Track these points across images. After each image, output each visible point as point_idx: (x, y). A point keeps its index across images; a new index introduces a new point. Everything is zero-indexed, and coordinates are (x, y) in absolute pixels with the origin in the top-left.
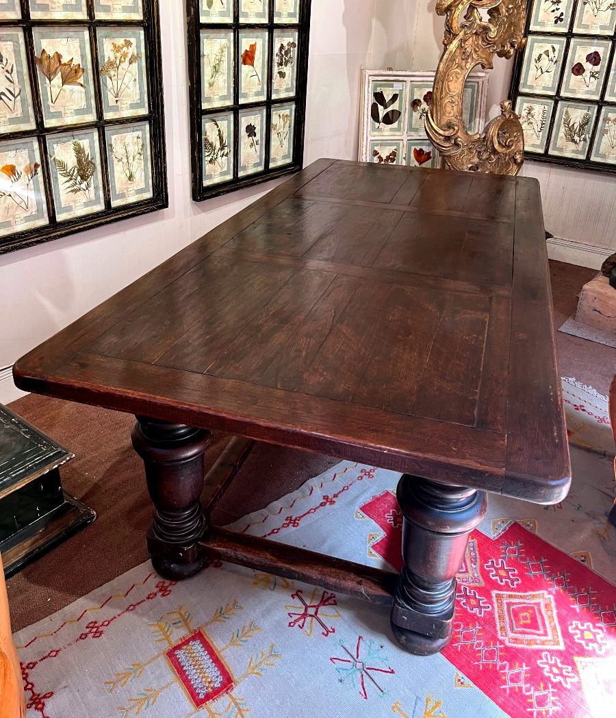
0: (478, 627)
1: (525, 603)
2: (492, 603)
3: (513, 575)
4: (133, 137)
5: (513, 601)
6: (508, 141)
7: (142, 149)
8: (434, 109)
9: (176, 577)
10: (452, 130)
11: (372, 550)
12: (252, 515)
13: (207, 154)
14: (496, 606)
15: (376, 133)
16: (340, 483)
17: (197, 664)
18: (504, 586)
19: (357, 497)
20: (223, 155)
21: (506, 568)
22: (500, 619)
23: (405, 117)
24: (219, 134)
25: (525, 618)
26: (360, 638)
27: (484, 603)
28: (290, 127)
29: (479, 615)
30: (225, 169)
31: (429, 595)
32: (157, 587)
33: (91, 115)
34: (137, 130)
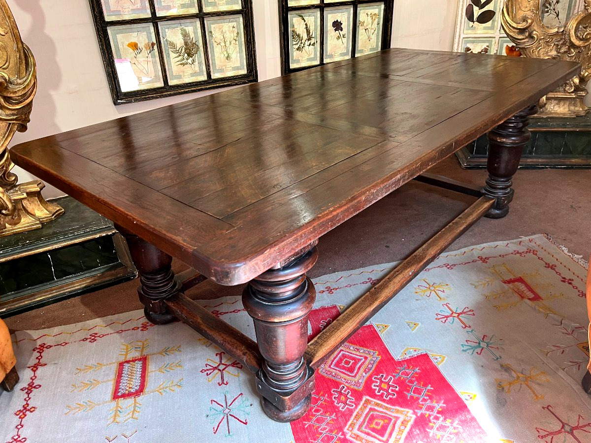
0: (333, 417)
1: (386, 413)
2: (357, 404)
3: (392, 390)
4: (229, 27)
5: (376, 408)
6: (586, 34)
7: (237, 36)
10: (525, 23)
13: (294, 43)
14: (359, 407)
15: (470, 31)
20: (310, 45)
21: (390, 384)
22: (355, 417)
23: (498, 16)
24: (307, 28)
25: (377, 424)
26: (241, 394)
27: (350, 402)
28: (378, 24)
29: (340, 409)
30: (312, 56)
31: (274, 373)
32: (142, 324)
33: (194, 9)
34: (232, 22)
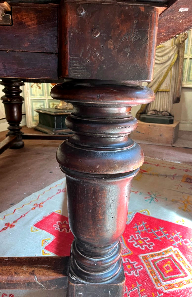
0: (139, 285)
1: (163, 258)
2: (142, 264)
3: (148, 242)
5: (155, 258)
11: (45, 250)
14: (145, 265)
16: (18, 213)
18: (145, 250)
19: (32, 219)
21: (142, 239)
22: (152, 274)
25: (168, 268)
27: (137, 265)
29: (136, 276)
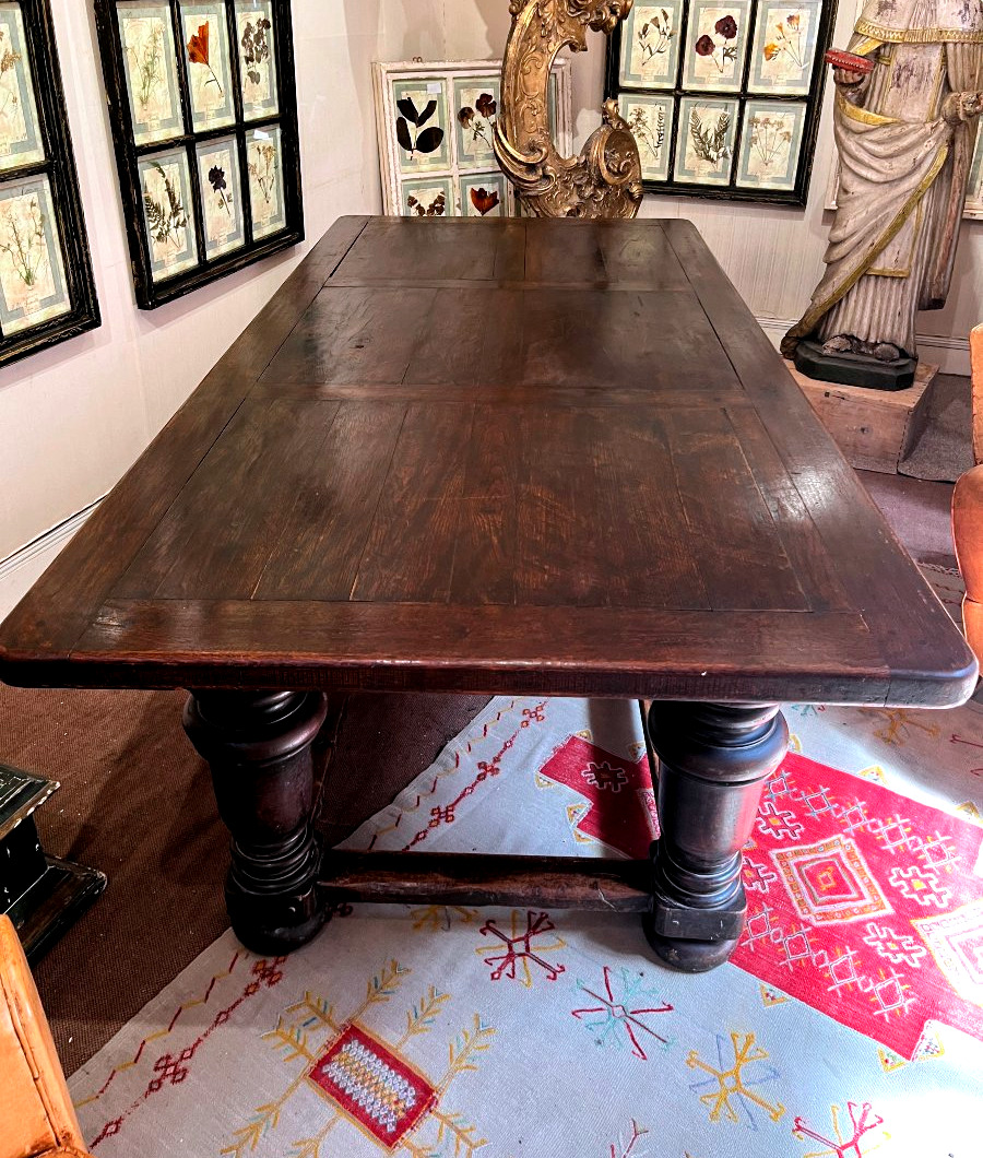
0: (767, 909)
1: (819, 859)
2: (775, 870)
3: (791, 821)
4: (24, 205)
5: (801, 859)
6: (623, 164)
7: (41, 226)
8: (507, 120)
9: (284, 949)
10: (538, 154)
11: (580, 832)
12: (375, 818)
13: (152, 225)
14: (781, 871)
15: (409, 168)
16: (497, 738)
17: (365, 1078)
18: (784, 840)
19: (530, 754)
20: (178, 223)
21: (777, 814)
22: (792, 890)
23: (450, 137)
24: (168, 189)
25: (826, 880)
26: (605, 969)
27: (764, 872)
28: (276, 167)
29: (763, 892)
30: (184, 249)
31: (711, 879)
32: (255, 971)
34: (29, 192)
